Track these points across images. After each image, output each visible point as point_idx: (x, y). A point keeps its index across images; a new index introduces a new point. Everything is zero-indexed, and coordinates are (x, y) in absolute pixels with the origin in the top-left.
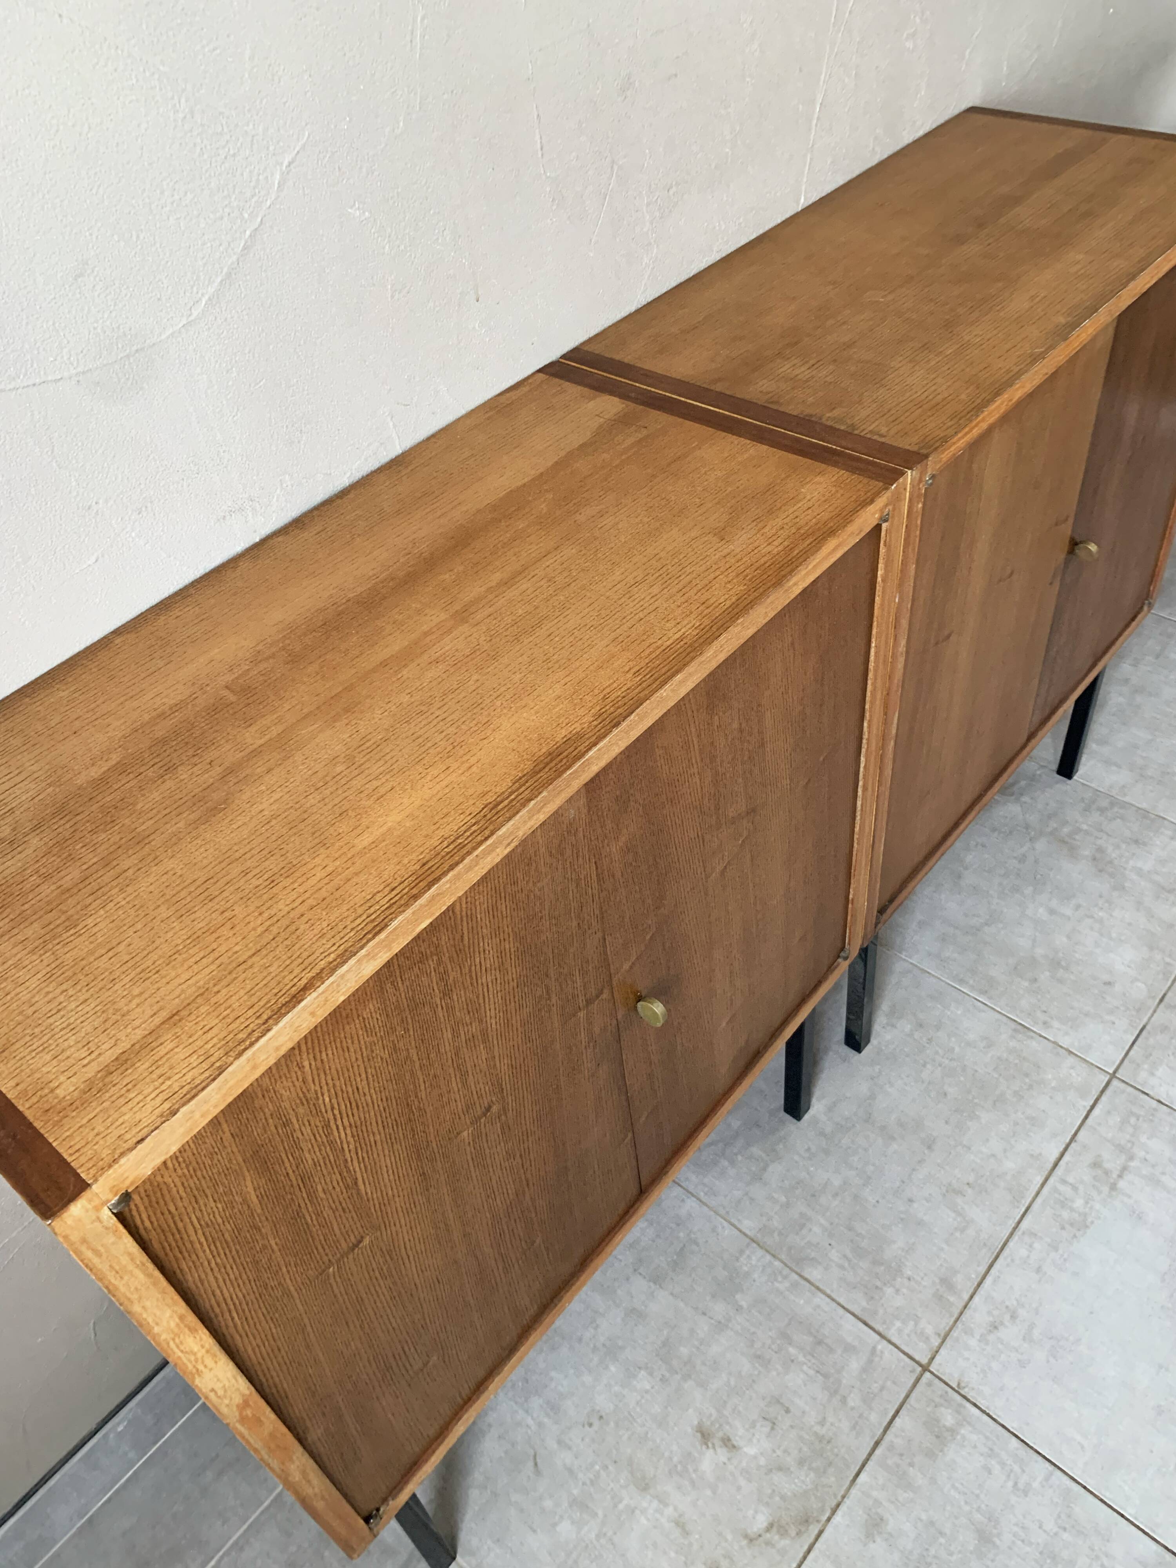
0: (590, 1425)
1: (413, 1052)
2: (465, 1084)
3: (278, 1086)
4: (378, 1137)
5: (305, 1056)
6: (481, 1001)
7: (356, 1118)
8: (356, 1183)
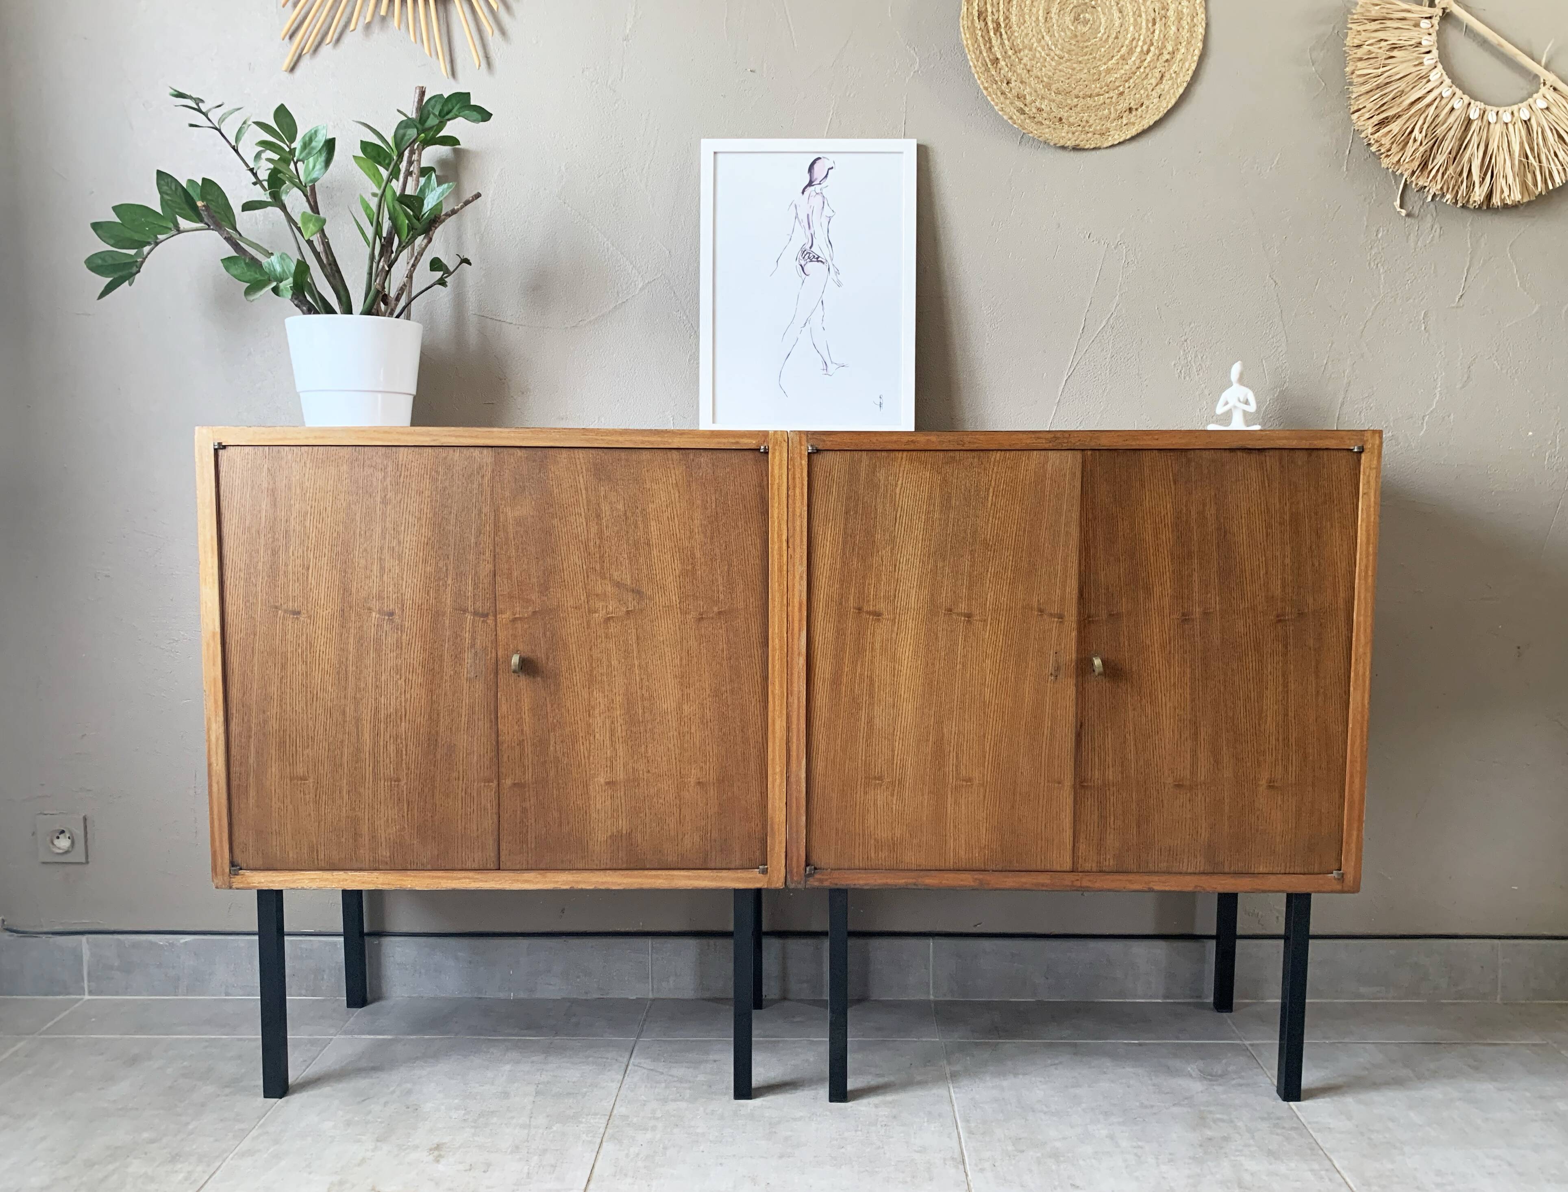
0: (408, 1108)
1: (358, 518)
2: (382, 576)
3: (293, 465)
4: (327, 553)
5: (309, 461)
6: (403, 528)
7: (320, 526)
8: (308, 569)
